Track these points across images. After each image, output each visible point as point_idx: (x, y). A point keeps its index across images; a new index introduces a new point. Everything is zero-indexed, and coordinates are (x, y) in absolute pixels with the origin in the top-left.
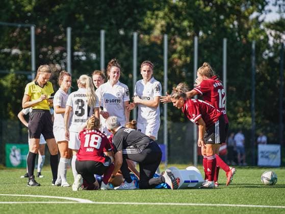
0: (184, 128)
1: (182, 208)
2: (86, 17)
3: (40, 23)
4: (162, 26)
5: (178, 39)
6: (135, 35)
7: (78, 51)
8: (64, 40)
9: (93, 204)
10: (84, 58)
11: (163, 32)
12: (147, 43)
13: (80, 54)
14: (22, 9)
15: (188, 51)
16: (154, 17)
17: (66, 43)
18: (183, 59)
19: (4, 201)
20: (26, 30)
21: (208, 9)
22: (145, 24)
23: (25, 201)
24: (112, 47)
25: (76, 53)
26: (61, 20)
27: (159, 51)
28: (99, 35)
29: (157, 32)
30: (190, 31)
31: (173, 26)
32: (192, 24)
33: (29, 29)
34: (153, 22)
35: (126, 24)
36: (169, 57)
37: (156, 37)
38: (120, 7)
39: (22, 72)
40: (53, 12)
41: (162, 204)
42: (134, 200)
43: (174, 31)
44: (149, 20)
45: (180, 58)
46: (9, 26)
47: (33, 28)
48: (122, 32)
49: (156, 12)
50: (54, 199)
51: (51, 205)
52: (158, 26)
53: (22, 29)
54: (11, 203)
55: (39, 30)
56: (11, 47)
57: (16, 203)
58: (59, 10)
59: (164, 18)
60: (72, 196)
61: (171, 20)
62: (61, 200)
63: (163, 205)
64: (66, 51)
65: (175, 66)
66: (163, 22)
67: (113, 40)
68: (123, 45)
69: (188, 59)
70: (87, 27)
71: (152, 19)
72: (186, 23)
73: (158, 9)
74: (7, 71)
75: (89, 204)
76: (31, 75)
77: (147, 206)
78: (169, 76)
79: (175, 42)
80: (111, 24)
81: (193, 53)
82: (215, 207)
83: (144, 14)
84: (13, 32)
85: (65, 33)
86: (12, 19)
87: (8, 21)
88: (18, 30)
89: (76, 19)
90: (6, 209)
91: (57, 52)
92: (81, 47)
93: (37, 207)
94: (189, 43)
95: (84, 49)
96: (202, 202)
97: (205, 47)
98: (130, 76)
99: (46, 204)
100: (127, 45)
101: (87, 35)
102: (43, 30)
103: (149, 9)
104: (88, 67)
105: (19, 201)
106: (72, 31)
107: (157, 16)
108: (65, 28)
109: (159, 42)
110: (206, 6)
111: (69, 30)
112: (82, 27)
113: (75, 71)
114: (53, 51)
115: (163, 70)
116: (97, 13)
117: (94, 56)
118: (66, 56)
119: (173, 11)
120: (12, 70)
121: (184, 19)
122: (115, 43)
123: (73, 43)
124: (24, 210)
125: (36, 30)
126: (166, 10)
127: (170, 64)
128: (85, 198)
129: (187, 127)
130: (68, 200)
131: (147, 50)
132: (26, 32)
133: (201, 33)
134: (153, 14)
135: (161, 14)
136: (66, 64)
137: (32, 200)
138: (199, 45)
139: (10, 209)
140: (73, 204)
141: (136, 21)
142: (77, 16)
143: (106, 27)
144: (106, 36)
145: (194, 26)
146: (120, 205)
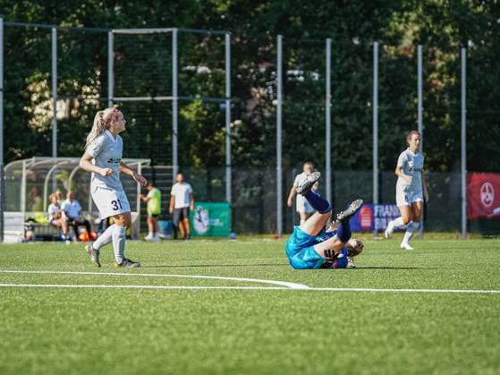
0: (448, 180)
1: (440, 297)
2: (305, 20)
3: (239, 30)
4: (414, 34)
5: (438, 53)
6: (376, 45)
7: (293, 69)
8: (273, 52)
9: (310, 291)
10: (301, 79)
11: (415, 42)
12: (394, 58)
13: (296, 72)
14: (214, 9)
15: (453, 68)
16: (403, 20)
17: (275, 56)
18: (445, 80)
19: (181, 284)
20: (219, 39)
21: (480, 9)
22: (390, 30)
23: (211, 285)
24: (342, 62)
25: (290, 72)
26: (269, 24)
27: (411, 68)
28: (324, 45)
29: (407, 42)
30: (454, 41)
31: (431, 33)
32: (457, 30)
33: (223, 37)
34: (401, 27)
35: (362, 30)
36: (425, 77)
37: (405, 49)
38: (354, 6)
39: (212, 100)
40: (257, 13)
41: (411, 290)
42: (370, 285)
43: (432, 40)
44: (396, 24)
45: (440, 79)
46: (194, 34)
47: (228, 36)
48: (356, 42)
49: (406, 14)
50: (254, 283)
51: (248, 291)
52: (410, 33)
53: (213, 37)
54: (191, 288)
55: (238, 40)
56: (196, 63)
57: (198, 288)
58: (265, 11)
59: (417, 22)
60: (280, 280)
61: (428, 24)
62: (263, 284)
63: (412, 293)
64: (275, 70)
65: (433, 90)
66: (417, 28)
67: (344, 52)
68: (359, 60)
69: (453, 80)
70: (307, 34)
71: (400, 23)
72: (448, 30)
73: (409, 9)
74: (191, 97)
75: (304, 291)
76: (224, 103)
77: (389, 294)
78: (425, 104)
79: (433, 58)
80: (341, 30)
81: (459, 72)
82: (488, 294)
83: (389, 15)
84: (200, 42)
85: (275, 42)
86: (200, 24)
87: (193, 26)
88: (207, 39)
89: (290, 23)
90: (183, 296)
91: (263, 69)
92: (297, 63)
93: (227, 294)
94: (453, 57)
95: (302, 65)
96: (469, 288)
97: (477, 63)
98: (369, 104)
99: (241, 290)
100: (364, 60)
101: (306, 46)
102: (242, 38)
103: (397, 9)
104: (308, 92)
105: (202, 285)
106: (283, 40)
107: (407, 19)
108: (274, 35)
109: (410, 56)
110: (477, 5)
111: (280, 38)
112: (299, 34)
113: (289, 98)
114: (257, 68)
115: (416, 96)
116: (321, 14)
117: (316, 76)
118: (276, 77)
119: (431, 13)
120: (198, 96)
121: (446, 24)
122: (347, 57)
123: (286, 58)
124: (210, 297)
125: (232, 39)
126: (421, 10)
127: (426, 88)
128: (298, 282)
129: (451, 180)
130: (275, 285)
131: (393, 66)
132: (219, 42)
133: (470, 43)
134: (400, 17)
135: (413, 16)
136: (275, 88)
137: (222, 285)
138: (468, 60)
139: (189, 296)
140: (281, 290)
141: (376, 26)
142: (292, 19)
143: (333, 34)
144: (333, 47)
145: (459, 34)
146: (348, 291)
